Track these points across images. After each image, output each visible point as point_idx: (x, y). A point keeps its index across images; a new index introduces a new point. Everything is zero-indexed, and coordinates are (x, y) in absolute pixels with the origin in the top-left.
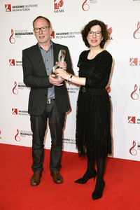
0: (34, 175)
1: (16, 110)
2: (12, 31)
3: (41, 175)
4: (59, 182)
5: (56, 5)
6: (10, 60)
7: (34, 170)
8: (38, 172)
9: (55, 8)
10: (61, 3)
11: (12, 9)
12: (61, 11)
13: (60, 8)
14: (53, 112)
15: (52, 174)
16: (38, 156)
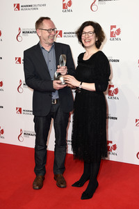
0: (37, 179)
1: (20, 109)
2: (20, 29)
3: (44, 179)
4: (62, 186)
5: (64, 5)
6: (16, 59)
7: (37, 173)
8: (40, 176)
9: (64, 8)
10: (70, 4)
11: (20, 8)
12: (69, 11)
13: (69, 8)
14: (59, 112)
15: (56, 177)
16: (41, 158)
